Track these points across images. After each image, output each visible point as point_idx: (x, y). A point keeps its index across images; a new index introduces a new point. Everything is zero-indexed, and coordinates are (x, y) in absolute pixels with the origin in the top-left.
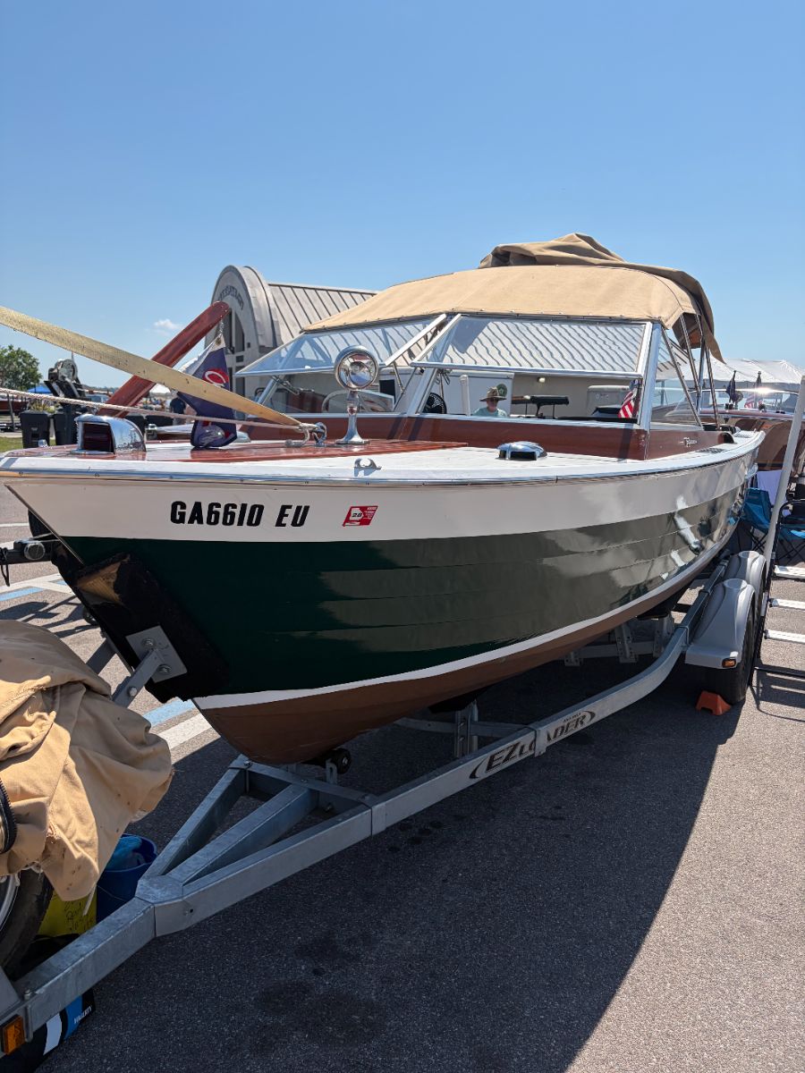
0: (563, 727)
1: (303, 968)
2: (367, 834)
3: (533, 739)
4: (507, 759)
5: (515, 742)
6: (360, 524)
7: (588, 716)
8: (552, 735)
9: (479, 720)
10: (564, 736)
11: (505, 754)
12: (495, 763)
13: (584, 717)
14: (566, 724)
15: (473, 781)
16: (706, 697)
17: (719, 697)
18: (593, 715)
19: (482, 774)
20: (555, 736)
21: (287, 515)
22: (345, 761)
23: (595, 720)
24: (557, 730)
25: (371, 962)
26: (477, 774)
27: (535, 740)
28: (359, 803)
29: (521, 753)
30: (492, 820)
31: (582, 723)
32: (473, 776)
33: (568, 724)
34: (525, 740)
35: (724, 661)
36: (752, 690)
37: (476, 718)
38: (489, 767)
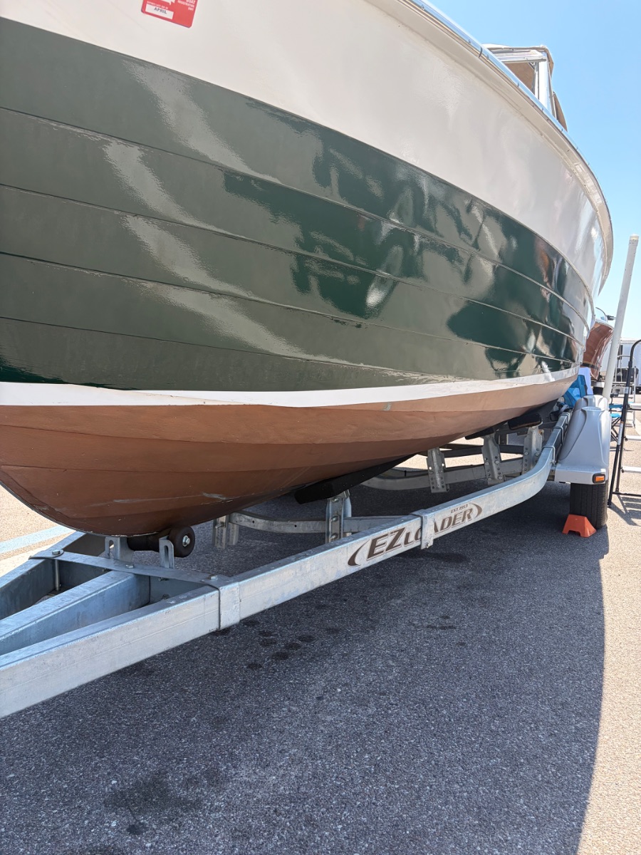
0: (450, 518)
2: (214, 627)
3: (419, 526)
4: (391, 547)
5: (400, 527)
7: (475, 511)
8: (439, 527)
9: (353, 515)
10: (451, 529)
11: (389, 540)
12: (377, 550)
13: (471, 510)
14: (453, 516)
15: (353, 570)
16: (573, 521)
17: (586, 518)
18: (480, 510)
19: (363, 562)
20: (442, 528)
22: (186, 540)
23: (482, 516)
24: (444, 521)
25: (218, 809)
26: (357, 560)
27: (421, 528)
28: (202, 585)
29: (406, 542)
31: (469, 517)
32: (352, 562)
33: (455, 516)
34: (411, 525)
35: (594, 477)
37: (349, 515)
38: (371, 554)
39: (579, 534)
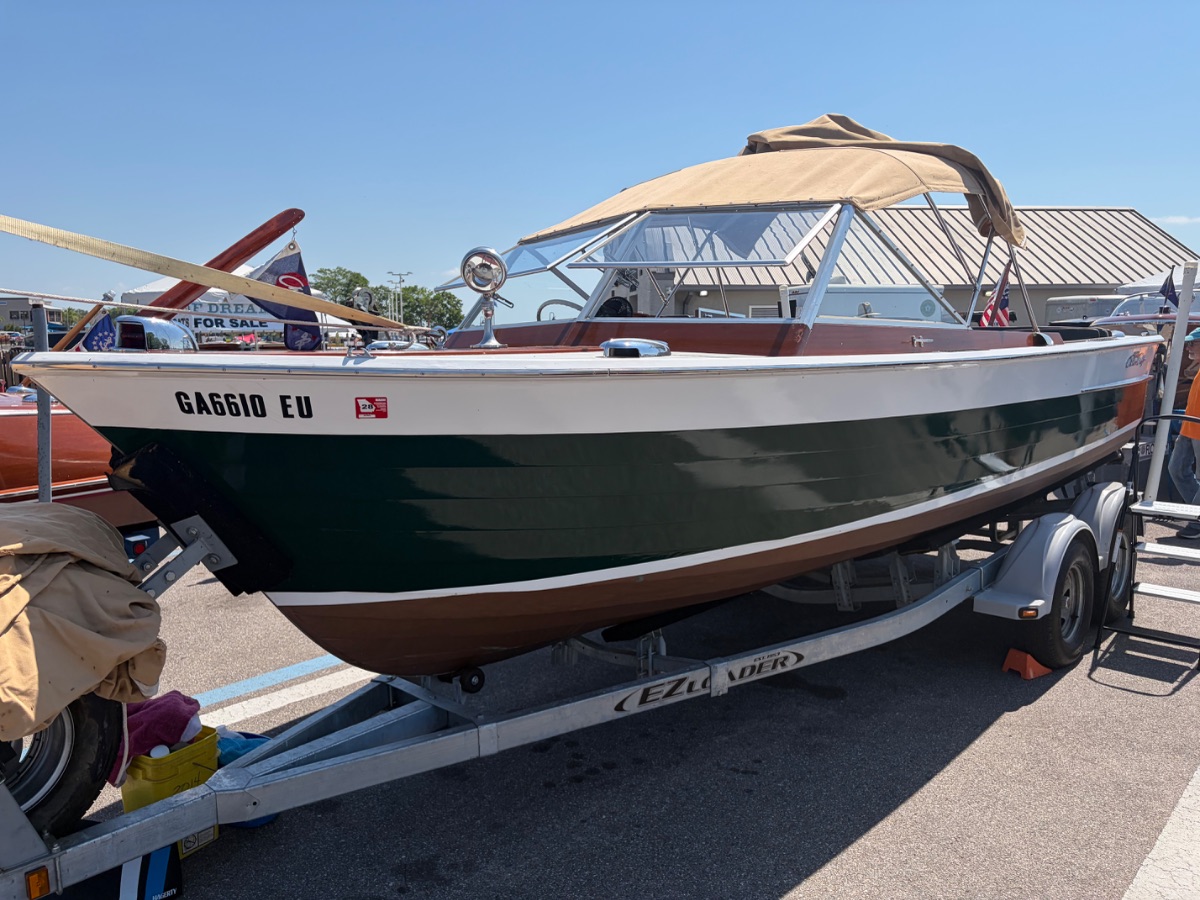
0: (753, 668)
1: (391, 885)
2: (474, 755)
3: (707, 675)
4: (669, 694)
5: (681, 676)
6: (377, 417)
7: (793, 658)
8: (737, 674)
9: (667, 654)
10: (755, 677)
11: (667, 689)
12: (650, 698)
13: (786, 658)
14: (757, 664)
15: (620, 715)
16: (1014, 657)
17: (1029, 656)
18: (800, 657)
19: (633, 707)
20: (741, 676)
21: (290, 406)
22: (475, 680)
23: (803, 664)
24: (743, 670)
25: (460, 888)
26: (625, 706)
27: (710, 677)
28: (471, 722)
29: (690, 689)
30: (673, 766)
31: (783, 664)
32: (619, 708)
33: (761, 665)
34: (698, 676)
35: (1021, 611)
36: (1096, 655)
38: (643, 700)
39: (1019, 674)
